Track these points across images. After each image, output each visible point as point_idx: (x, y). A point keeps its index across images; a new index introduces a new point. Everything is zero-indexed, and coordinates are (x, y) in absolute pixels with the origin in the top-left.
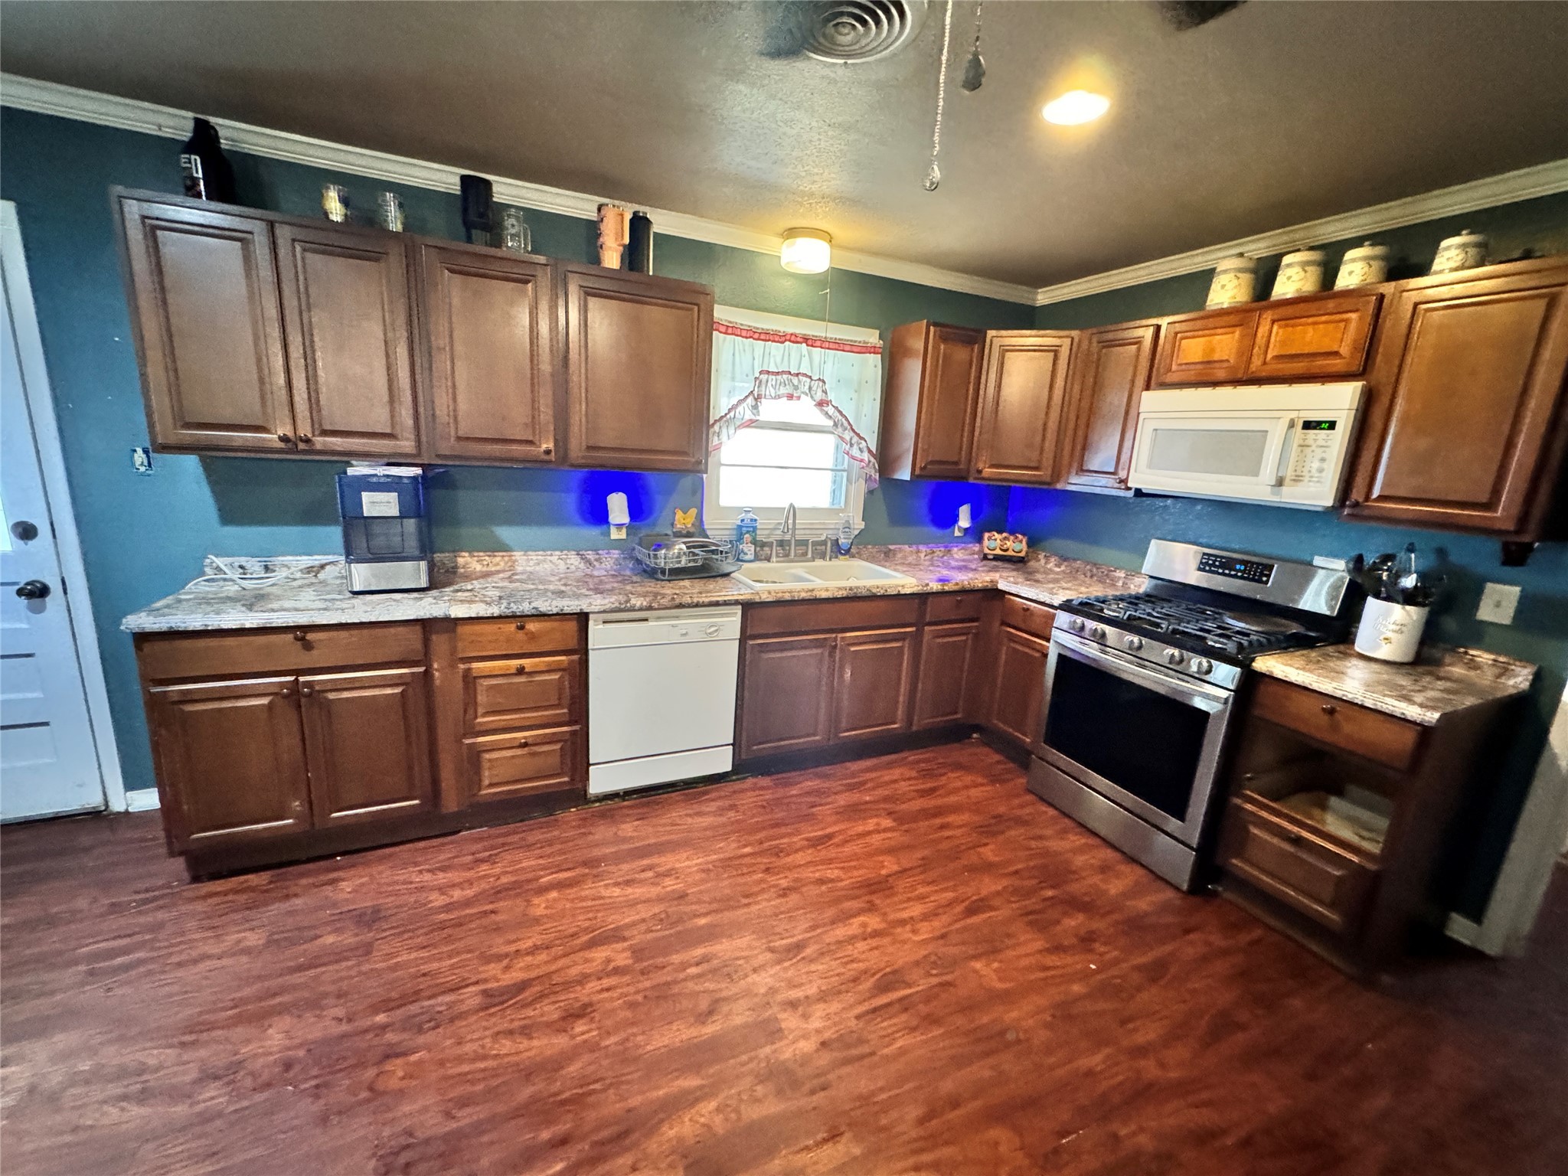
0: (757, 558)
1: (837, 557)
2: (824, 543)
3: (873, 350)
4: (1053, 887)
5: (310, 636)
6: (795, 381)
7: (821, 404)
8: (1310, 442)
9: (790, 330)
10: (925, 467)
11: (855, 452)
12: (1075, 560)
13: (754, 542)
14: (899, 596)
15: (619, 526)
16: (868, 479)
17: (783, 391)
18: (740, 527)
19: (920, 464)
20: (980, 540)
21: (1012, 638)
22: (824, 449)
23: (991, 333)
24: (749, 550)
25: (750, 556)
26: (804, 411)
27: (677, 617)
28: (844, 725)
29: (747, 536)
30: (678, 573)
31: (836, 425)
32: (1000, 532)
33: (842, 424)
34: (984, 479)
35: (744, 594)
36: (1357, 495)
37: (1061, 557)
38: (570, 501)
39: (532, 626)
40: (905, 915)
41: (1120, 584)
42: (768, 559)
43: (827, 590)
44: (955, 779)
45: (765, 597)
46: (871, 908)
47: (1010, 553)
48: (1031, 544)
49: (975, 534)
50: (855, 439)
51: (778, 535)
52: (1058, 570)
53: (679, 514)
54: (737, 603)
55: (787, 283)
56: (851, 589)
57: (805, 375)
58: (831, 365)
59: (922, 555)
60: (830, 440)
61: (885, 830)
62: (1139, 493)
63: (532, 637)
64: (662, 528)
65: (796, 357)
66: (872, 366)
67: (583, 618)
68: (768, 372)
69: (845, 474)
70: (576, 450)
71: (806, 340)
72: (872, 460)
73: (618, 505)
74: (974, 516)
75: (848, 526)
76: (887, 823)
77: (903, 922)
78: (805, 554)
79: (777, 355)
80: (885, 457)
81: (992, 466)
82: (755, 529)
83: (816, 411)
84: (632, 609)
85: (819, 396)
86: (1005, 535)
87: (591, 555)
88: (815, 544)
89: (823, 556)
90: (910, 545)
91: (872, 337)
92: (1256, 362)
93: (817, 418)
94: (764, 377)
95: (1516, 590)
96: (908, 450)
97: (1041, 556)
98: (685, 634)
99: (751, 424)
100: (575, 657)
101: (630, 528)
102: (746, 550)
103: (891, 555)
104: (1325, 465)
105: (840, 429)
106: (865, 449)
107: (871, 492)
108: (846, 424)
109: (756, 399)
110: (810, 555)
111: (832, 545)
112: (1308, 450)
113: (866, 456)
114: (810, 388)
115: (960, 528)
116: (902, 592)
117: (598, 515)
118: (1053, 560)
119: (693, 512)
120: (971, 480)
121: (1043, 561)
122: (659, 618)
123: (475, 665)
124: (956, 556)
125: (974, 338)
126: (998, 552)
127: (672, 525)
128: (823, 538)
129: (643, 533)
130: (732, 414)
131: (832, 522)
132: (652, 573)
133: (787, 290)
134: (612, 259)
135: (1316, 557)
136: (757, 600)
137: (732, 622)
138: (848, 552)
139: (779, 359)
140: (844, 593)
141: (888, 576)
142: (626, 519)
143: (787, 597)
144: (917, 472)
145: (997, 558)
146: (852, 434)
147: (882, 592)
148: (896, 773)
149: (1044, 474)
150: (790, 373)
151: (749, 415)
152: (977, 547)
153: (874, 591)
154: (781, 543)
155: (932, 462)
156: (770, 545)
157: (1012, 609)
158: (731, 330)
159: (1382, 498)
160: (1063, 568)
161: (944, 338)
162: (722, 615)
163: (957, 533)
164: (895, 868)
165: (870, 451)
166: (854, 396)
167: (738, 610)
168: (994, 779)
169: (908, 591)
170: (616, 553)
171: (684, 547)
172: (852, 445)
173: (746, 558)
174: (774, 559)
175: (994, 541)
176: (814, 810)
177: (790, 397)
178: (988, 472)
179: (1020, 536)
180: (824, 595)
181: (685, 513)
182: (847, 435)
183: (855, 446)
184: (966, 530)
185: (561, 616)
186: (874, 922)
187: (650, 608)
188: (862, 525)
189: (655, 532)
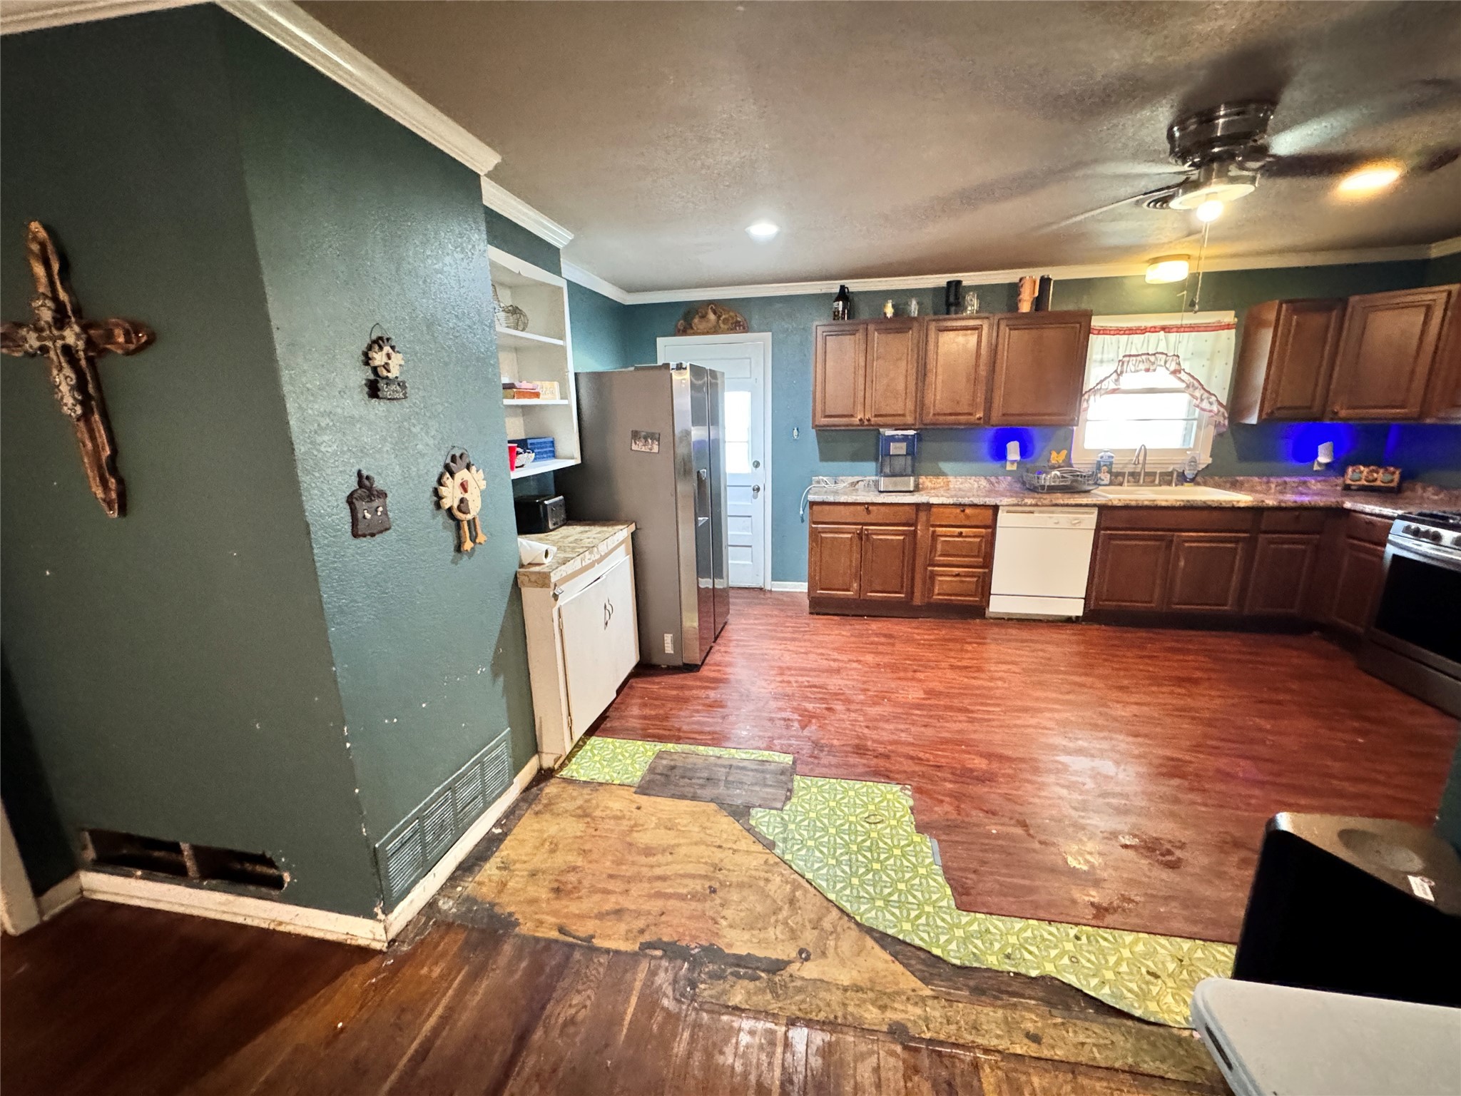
0: (1111, 484)
1: (1181, 484)
2: (1171, 474)
3: (1228, 327)
5: (870, 508)
6: (1152, 358)
7: (1174, 372)
9: (1149, 324)
10: (1272, 412)
11: (1205, 405)
13: (1110, 472)
14: (1233, 508)
15: (1013, 462)
16: (1217, 425)
17: (1142, 366)
18: (1099, 462)
19: (1267, 409)
20: (1343, 473)
21: (1355, 549)
22: (1180, 404)
23: (1354, 299)
24: (1106, 478)
25: (1106, 482)
26: (1162, 378)
27: (1053, 512)
28: (1175, 600)
29: (1105, 468)
30: (1052, 489)
31: (1188, 386)
32: (1367, 465)
33: (1195, 385)
34: (1341, 419)
35: (1101, 501)
38: (984, 447)
39: (968, 511)
40: (1207, 693)
42: (1121, 484)
43: (1166, 502)
44: (1280, 651)
45: (1116, 503)
46: (1180, 686)
47: (1378, 483)
48: (1405, 475)
49: (1336, 467)
50: (1206, 395)
51: (1130, 468)
52: (1436, 497)
53: (1054, 454)
54: (1095, 505)
55: (1149, 291)
56: (1188, 501)
57: (1162, 353)
58: (1185, 344)
60: (1185, 397)
61: (1202, 662)
63: (968, 517)
64: (1041, 463)
65: (1155, 342)
66: (1227, 341)
67: (996, 508)
68: (1130, 356)
69: (1195, 423)
70: (996, 417)
71: (1164, 329)
72: (1222, 410)
73: (1013, 449)
74: (1336, 452)
75: (1194, 461)
76: (1206, 659)
77: (1202, 695)
78: (1154, 481)
79: (1137, 343)
80: (1236, 405)
81: (1349, 408)
82: (1111, 463)
83: (1172, 377)
84: (1025, 505)
85: (1173, 367)
86: (1372, 468)
87: (993, 479)
88: (1162, 474)
89: (1169, 483)
91: (1228, 317)
93: (1173, 383)
94: (1127, 359)
96: (1256, 402)
97: (1417, 487)
98: (1058, 523)
99: (1114, 391)
100: (990, 530)
101: (1019, 463)
102: (1103, 478)
105: (1191, 389)
107: (1219, 435)
108: (1196, 384)
109: (1119, 375)
110: (1157, 482)
111: (1178, 476)
113: (1215, 408)
114: (1166, 362)
115: (1320, 464)
116: (1237, 505)
117: (1000, 455)
118: (1431, 490)
119: (1064, 453)
120: (1327, 421)
121: (1419, 491)
122: (1041, 512)
123: (938, 529)
124: (1312, 485)
125: (1336, 304)
126: (1364, 483)
127: (1049, 461)
128: (1170, 470)
129: (1028, 466)
130: (1099, 387)
131: (1179, 458)
132: (1034, 489)
133: (1149, 297)
134: (1025, 307)
136: (1110, 504)
137: (1091, 519)
138: (1193, 480)
139: (1139, 346)
140: (1182, 504)
142: (1018, 457)
143: (1133, 503)
144: (1264, 417)
145: (1362, 489)
146: (1202, 391)
147: (1217, 505)
149: (1412, 410)
150: (1148, 354)
151: (1112, 386)
152: (1340, 481)
153: (1209, 503)
154: (1132, 474)
155: (1279, 409)
156: (1123, 474)
158: (1104, 331)
161: (1295, 311)
162: (1084, 513)
163: (1316, 467)
164: (1205, 676)
165: (1220, 404)
166: (1207, 363)
167: (1096, 511)
168: (1323, 657)
170: (1009, 478)
171: (1058, 473)
172: (1202, 400)
173: (1102, 483)
174: (1126, 484)
175: (1359, 474)
176: (1146, 645)
177: (1147, 370)
178: (1343, 413)
179: (1392, 469)
180: (1164, 504)
181: (1058, 453)
182: (1198, 394)
183: (1205, 400)
184: (1327, 465)
185: (985, 506)
187: (1036, 505)
188: (1210, 461)
189: (1038, 464)
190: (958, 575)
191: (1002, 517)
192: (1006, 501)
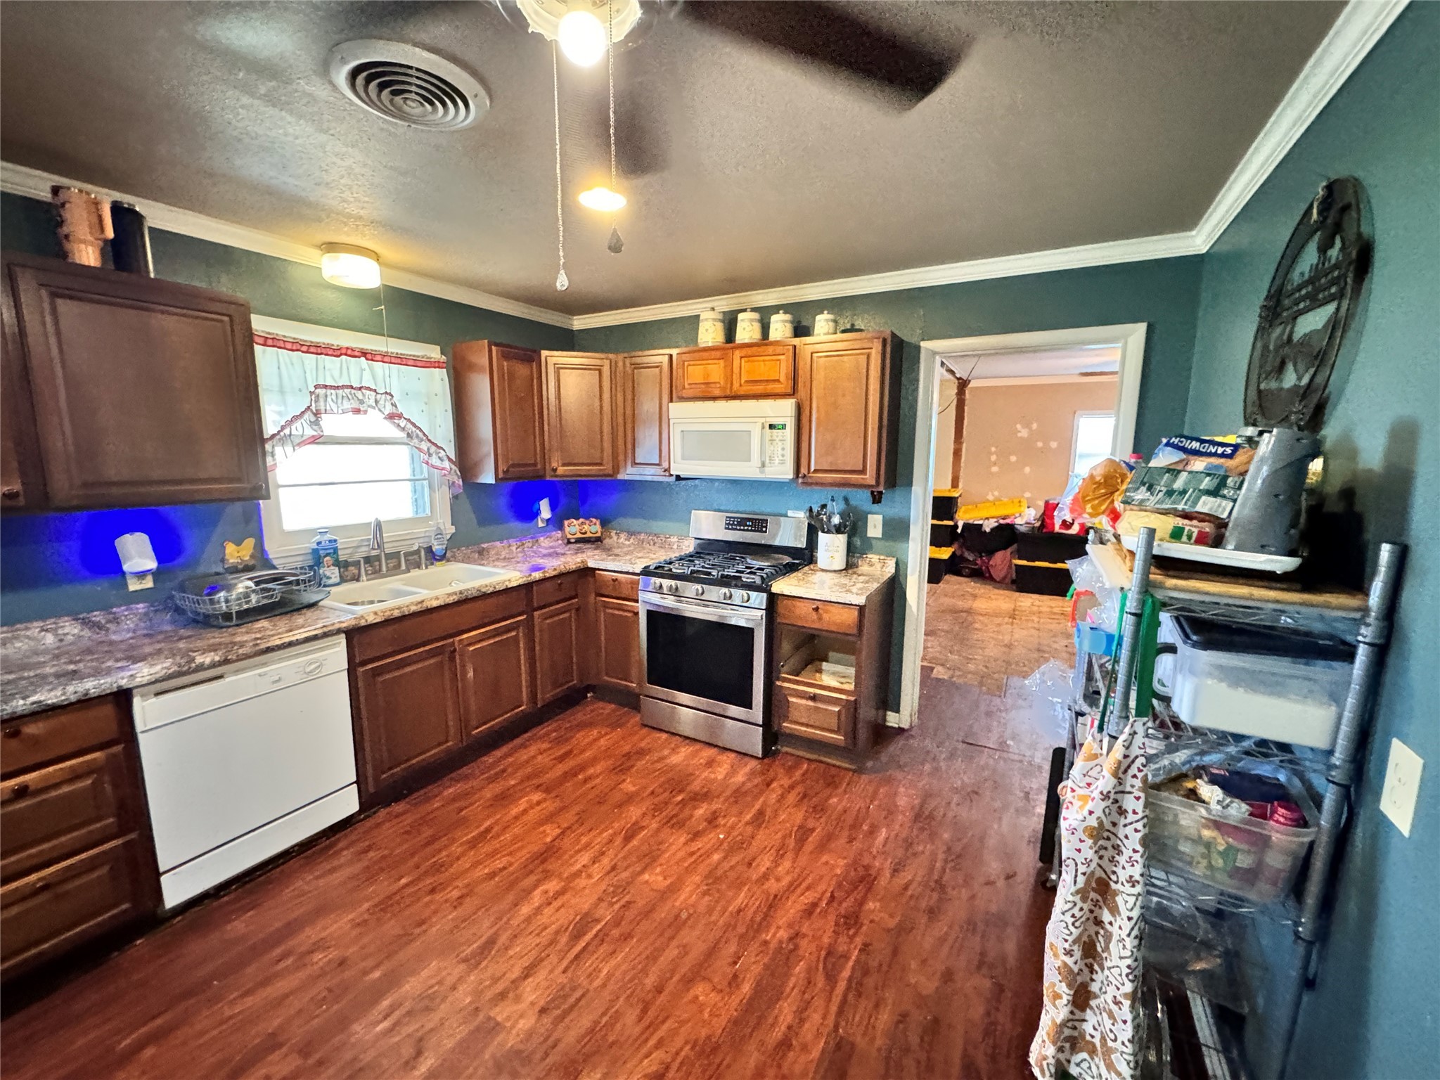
0: (343, 580)
1: (432, 564)
2: (417, 552)
3: (437, 365)
4: (681, 791)
6: (359, 394)
7: (391, 417)
8: (774, 438)
9: (345, 344)
10: (508, 471)
11: (434, 461)
12: (639, 533)
13: (337, 563)
14: (507, 591)
15: (141, 575)
16: (452, 485)
17: (347, 405)
18: (315, 551)
19: (502, 467)
20: (561, 528)
21: (606, 605)
22: (399, 460)
23: (544, 353)
24: (333, 573)
25: (335, 578)
26: (374, 423)
27: (265, 664)
28: (474, 723)
29: (328, 558)
30: (248, 615)
31: (409, 435)
32: (577, 519)
33: (414, 435)
34: (556, 476)
35: (346, 618)
36: (803, 470)
37: (628, 532)
39: (31, 729)
40: (578, 866)
41: (675, 547)
42: (357, 578)
43: (437, 598)
44: (582, 738)
45: (372, 619)
46: (547, 875)
47: (589, 535)
48: (603, 524)
49: (556, 522)
50: (433, 449)
51: (363, 552)
52: (627, 543)
53: (230, 548)
54: (339, 631)
55: (330, 295)
56: (461, 593)
57: (368, 388)
58: (395, 379)
59: (514, 548)
60: (403, 452)
61: (538, 803)
62: (678, 478)
63: (35, 741)
64: (207, 566)
65: (357, 370)
66: (439, 380)
67: (123, 699)
68: (325, 387)
69: (426, 483)
71: (364, 354)
72: (453, 467)
73: (134, 548)
74: (553, 507)
75: (439, 533)
76: (536, 797)
77: (577, 874)
78: (399, 565)
79: (333, 370)
80: (465, 462)
81: (564, 465)
82: (336, 550)
83: (387, 423)
84: (201, 668)
85: (389, 409)
86: (581, 520)
87: (98, 616)
88: (406, 555)
89: (418, 566)
90: (501, 540)
91: (434, 352)
92: (736, 385)
93: (390, 431)
94: (321, 391)
95: (880, 517)
96: (488, 455)
97: (613, 534)
98: (279, 680)
99: (314, 440)
100: (118, 749)
101: (156, 574)
102: (328, 574)
103: (485, 553)
104: (784, 452)
105: (416, 441)
106: (445, 458)
107: (455, 497)
108: (421, 435)
109: (315, 415)
110: (403, 567)
111: (426, 553)
112: (775, 443)
113: (447, 464)
114: (376, 402)
115: (542, 520)
116: (510, 586)
118: (623, 536)
119: (249, 543)
120: (548, 478)
121: (615, 538)
122: (237, 672)
124: (543, 544)
125: (531, 357)
126: (579, 535)
127: (223, 560)
128: (416, 547)
129: (182, 575)
130: (287, 431)
131: (420, 530)
132: (206, 622)
133: (332, 302)
134: (88, 255)
135: (789, 511)
136: (363, 623)
137: (337, 653)
138: (443, 557)
139: (336, 374)
140: (456, 598)
141: (491, 574)
142: (152, 564)
143: (396, 613)
144: (501, 475)
145: (578, 541)
146: (429, 444)
147: (491, 590)
148: (533, 750)
149: (607, 467)
150: (352, 387)
151: (309, 432)
152: (559, 534)
153: (484, 590)
154: (368, 560)
155: (513, 466)
156: (357, 564)
157: (604, 583)
158: (272, 341)
159: (816, 471)
160: (632, 541)
161: (505, 356)
162: (321, 649)
163: (541, 524)
164: (558, 831)
165: (450, 459)
166: (424, 407)
167: (342, 640)
168: (615, 725)
169: (514, 584)
170: (141, 607)
171: (250, 584)
172: (430, 455)
173: (330, 582)
174: (364, 577)
175: (574, 527)
176: (463, 813)
177: (357, 411)
178: (561, 470)
179: (594, 520)
180: (435, 604)
181: (237, 544)
182: (424, 446)
183: (434, 455)
184: (548, 520)
185: (86, 703)
186: (552, 886)
187: (226, 661)
188: (452, 530)
189: (201, 569)
190: (46, 888)
191: (144, 711)
192: (144, 672)
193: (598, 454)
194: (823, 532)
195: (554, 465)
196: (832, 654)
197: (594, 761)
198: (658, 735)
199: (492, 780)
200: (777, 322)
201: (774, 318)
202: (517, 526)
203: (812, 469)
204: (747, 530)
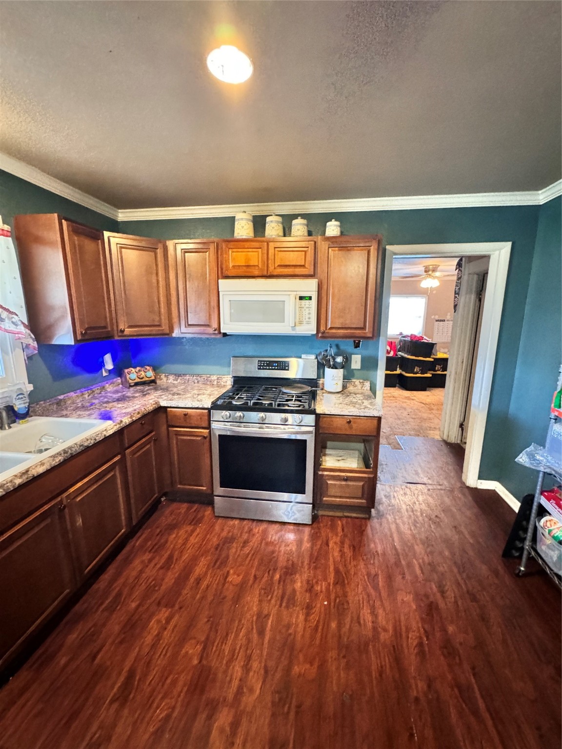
3: (2, 232)
4: (275, 570)
8: (303, 306)
10: (86, 333)
11: (8, 325)
12: (185, 375)
14: (106, 438)
16: (26, 347)
19: (80, 330)
20: (122, 375)
23: (107, 234)
28: (86, 565)
32: (134, 367)
34: (124, 336)
36: (322, 329)
37: (175, 375)
41: (215, 383)
43: (42, 464)
44: (175, 538)
47: (145, 379)
48: (154, 370)
49: (118, 371)
50: (5, 314)
52: (175, 382)
56: (65, 452)
59: (86, 396)
61: (168, 620)
62: (225, 335)
66: (5, 248)
72: (27, 330)
74: (114, 360)
75: (20, 393)
76: (164, 614)
80: (38, 325)
81: (130, 327)
86: (138, 368)
90: (74, 391)
92: (271, 268)
95: (360, 356)
96: (64, 319)
97: (163, 376)
103: (62, 403)
104: (310, 316)
106: (20, 323)
107: (30, 358)
112: (303, 310)
115: (106, 370)
116: (107, 435)
118: (171, 378)
120: (117, 338)
121: (165, 379)
124: (109, 390)
125: (97, 237)
126: (138, 380)
135: (302, 355)
138: (27, 415)
144: (79, 337)
145: (137, 384)
147: (92, 442)
148: (137, 564)
149: (164, 328)
152: (119, 380)
153: (86, 444)
155: (88, 329)
157: (175, 416)
159: (331, 328)
160: (179, 380)
161: (74, 230)
163: (105, 374)
164: (199, 648)
168: (196, 521)
169: (111, 432)
175: (133, 374)
178: (128, 331)
179: (148, 368)
183: (7, 320)
184: (111, 370)
188: (30, 387)
193: (157, 319)
194: (329, 367)
195: (121, 327)
196: (329, 444)
197: (194, 560)
198: (231, 523)
199: (111, 609)
200: (298, 224)
201: (294, 222)
202: (85, 377)
203: (328, 328)
204: (275, 369)
